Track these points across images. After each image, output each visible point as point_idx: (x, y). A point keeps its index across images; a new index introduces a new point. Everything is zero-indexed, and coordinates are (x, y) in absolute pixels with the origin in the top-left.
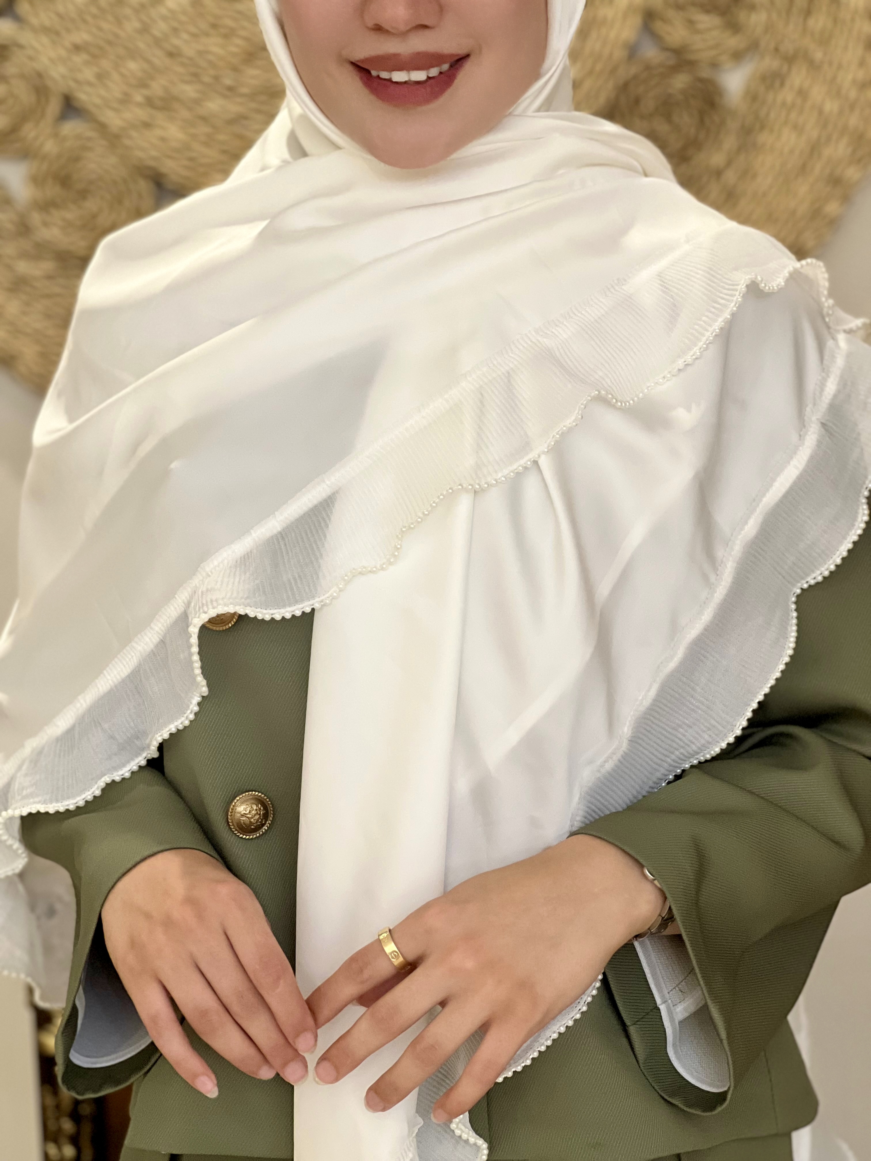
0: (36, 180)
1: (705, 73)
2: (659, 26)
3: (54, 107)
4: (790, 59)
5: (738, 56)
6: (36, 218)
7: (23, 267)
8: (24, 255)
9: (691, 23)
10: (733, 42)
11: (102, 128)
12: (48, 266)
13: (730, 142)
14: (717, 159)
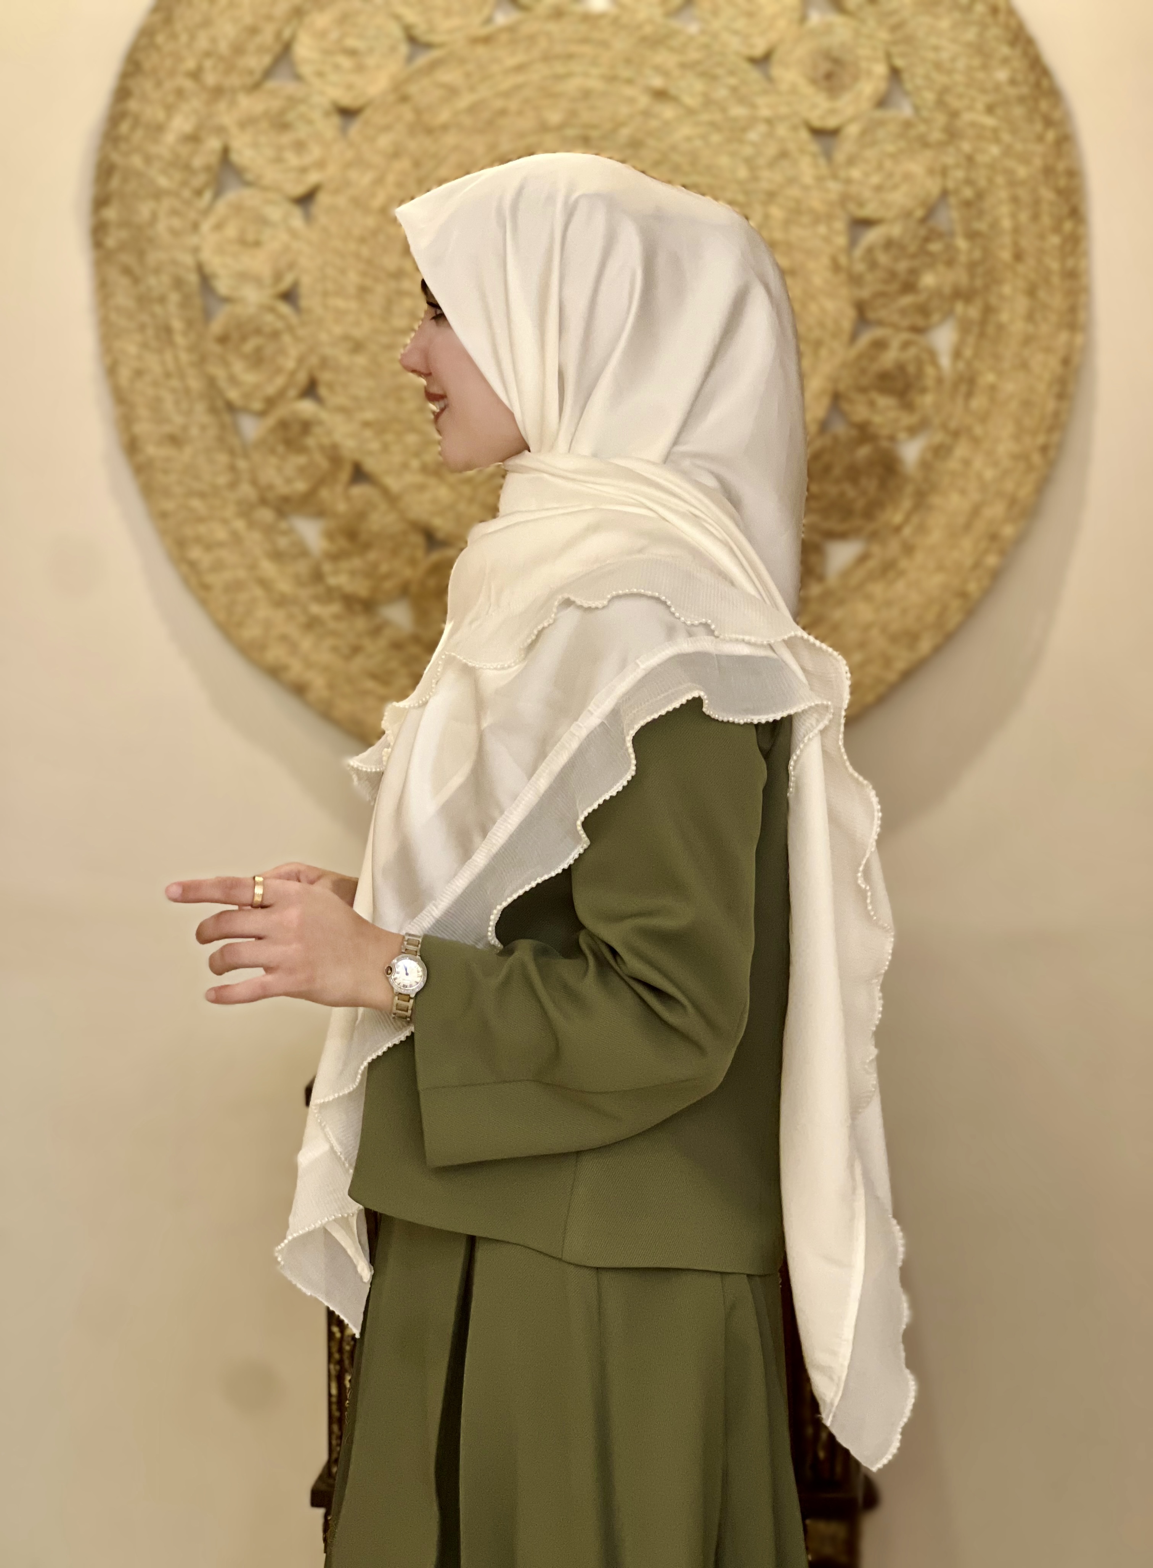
0: (330, 535)
1: (885, 444)
2: (846, 406)
3: (345, 475)
4: (956, 434)
5: (913, 431)
6: (327, 567)
7: (315, 609)
8: (317, 599)
9: (872, 404)
10: (907, 419)
11: (385, 492)
12: (335, 608)
13: (907, 503)
14: (898, 518)
